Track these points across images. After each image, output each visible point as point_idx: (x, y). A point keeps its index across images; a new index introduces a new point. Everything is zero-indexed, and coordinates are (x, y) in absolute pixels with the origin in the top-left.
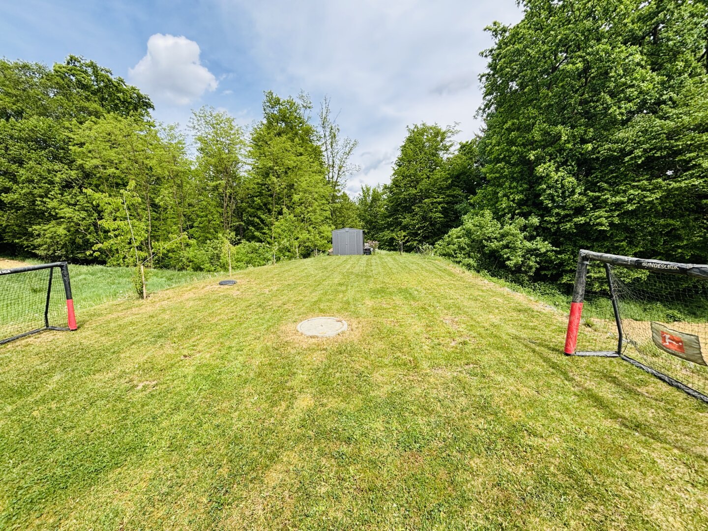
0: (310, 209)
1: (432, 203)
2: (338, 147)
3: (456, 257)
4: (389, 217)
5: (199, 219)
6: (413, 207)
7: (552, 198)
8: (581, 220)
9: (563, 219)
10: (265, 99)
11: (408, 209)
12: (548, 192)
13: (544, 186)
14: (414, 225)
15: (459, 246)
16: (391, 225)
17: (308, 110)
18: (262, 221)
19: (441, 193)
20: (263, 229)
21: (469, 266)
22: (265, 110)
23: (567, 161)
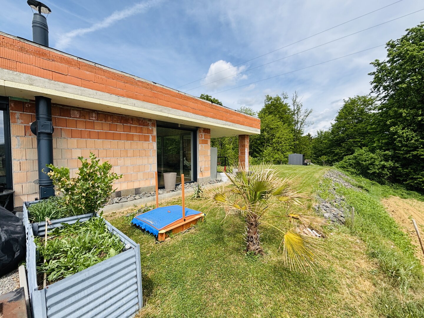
0: (280, 145)
1: (354, 142)
2: (301, 114)
3: (348, 169)
4: (327, 149)
5: (236, 149)
6: (341, 144)
7: (400, 141)
8: (415, 153)
9: (408, 152)
10: (265, 98)
11: (339, 145)
12: (398, 139)
13: (396, 136)
14: (341, 153)
15: (349, 164)
16: (328, 153)
17: (286, 99)
18: (260, 150)
19: (361, 136)
20: (260, 153)
21: (352, 173)
22: (265, 103)
23: (411, 124)
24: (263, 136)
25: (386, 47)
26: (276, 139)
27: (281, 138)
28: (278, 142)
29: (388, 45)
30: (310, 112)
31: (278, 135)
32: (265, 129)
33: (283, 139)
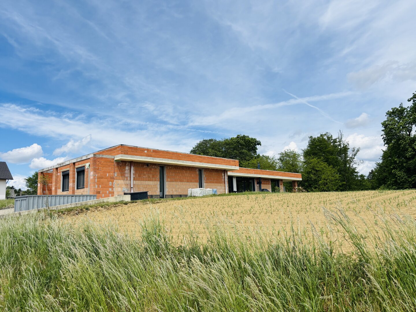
24: (310, 178)
25: (386, 116)
26: (322, 181)
27: (327, 180)
28: (324, 184)
29: (387, 114)
30: (358, 151)
31: (323, 177)
32: (312, 171)
33: (328, 180)
